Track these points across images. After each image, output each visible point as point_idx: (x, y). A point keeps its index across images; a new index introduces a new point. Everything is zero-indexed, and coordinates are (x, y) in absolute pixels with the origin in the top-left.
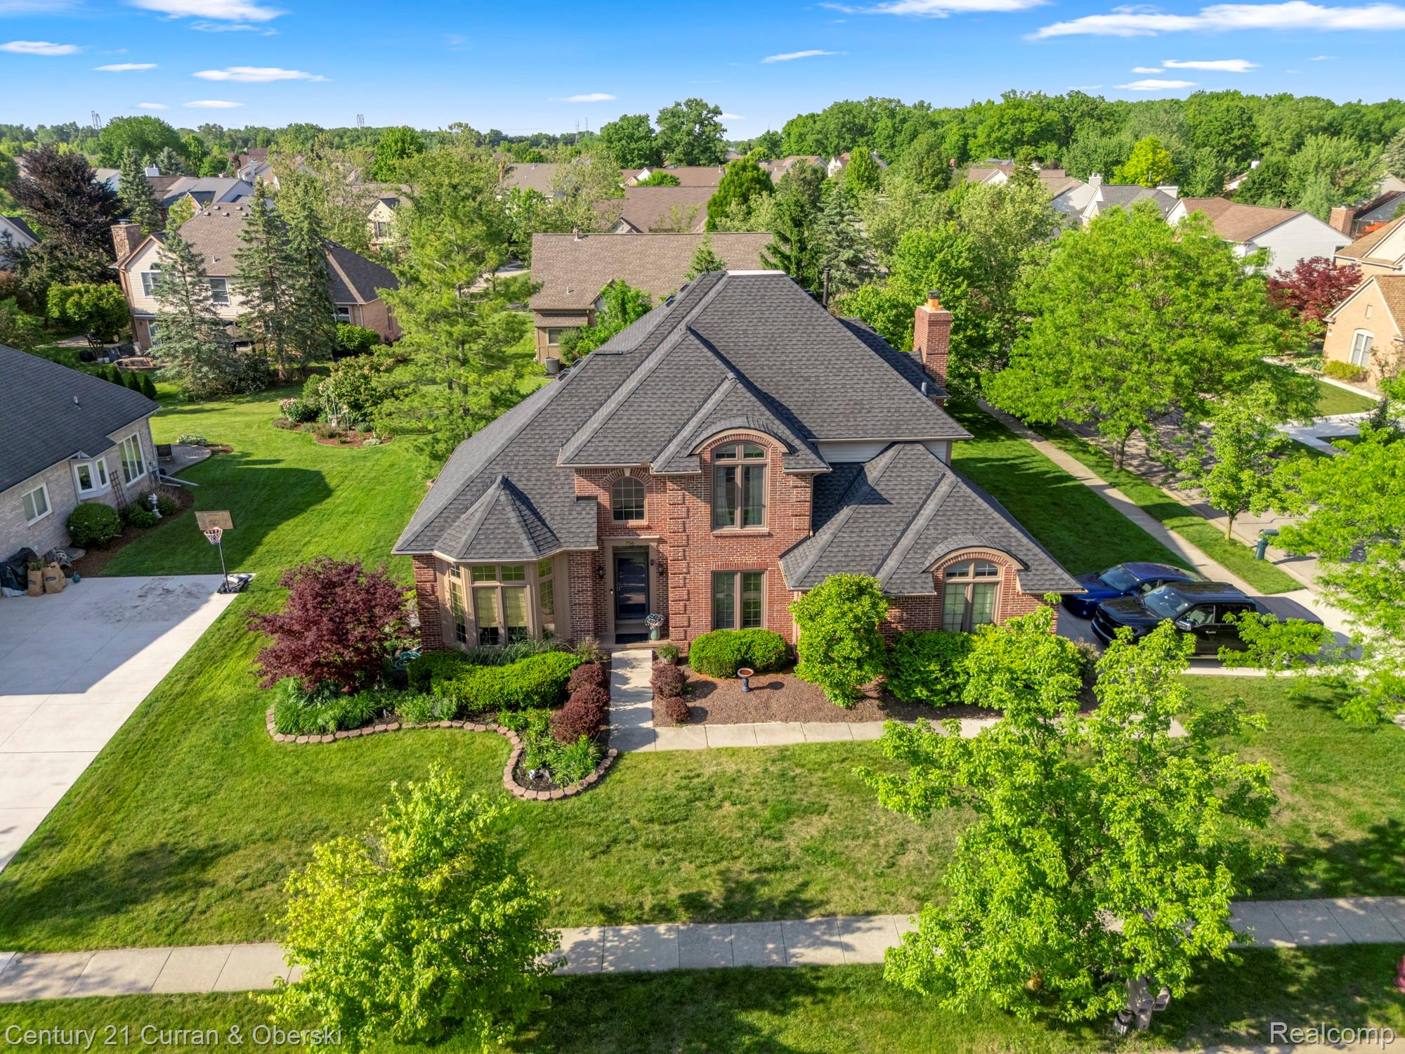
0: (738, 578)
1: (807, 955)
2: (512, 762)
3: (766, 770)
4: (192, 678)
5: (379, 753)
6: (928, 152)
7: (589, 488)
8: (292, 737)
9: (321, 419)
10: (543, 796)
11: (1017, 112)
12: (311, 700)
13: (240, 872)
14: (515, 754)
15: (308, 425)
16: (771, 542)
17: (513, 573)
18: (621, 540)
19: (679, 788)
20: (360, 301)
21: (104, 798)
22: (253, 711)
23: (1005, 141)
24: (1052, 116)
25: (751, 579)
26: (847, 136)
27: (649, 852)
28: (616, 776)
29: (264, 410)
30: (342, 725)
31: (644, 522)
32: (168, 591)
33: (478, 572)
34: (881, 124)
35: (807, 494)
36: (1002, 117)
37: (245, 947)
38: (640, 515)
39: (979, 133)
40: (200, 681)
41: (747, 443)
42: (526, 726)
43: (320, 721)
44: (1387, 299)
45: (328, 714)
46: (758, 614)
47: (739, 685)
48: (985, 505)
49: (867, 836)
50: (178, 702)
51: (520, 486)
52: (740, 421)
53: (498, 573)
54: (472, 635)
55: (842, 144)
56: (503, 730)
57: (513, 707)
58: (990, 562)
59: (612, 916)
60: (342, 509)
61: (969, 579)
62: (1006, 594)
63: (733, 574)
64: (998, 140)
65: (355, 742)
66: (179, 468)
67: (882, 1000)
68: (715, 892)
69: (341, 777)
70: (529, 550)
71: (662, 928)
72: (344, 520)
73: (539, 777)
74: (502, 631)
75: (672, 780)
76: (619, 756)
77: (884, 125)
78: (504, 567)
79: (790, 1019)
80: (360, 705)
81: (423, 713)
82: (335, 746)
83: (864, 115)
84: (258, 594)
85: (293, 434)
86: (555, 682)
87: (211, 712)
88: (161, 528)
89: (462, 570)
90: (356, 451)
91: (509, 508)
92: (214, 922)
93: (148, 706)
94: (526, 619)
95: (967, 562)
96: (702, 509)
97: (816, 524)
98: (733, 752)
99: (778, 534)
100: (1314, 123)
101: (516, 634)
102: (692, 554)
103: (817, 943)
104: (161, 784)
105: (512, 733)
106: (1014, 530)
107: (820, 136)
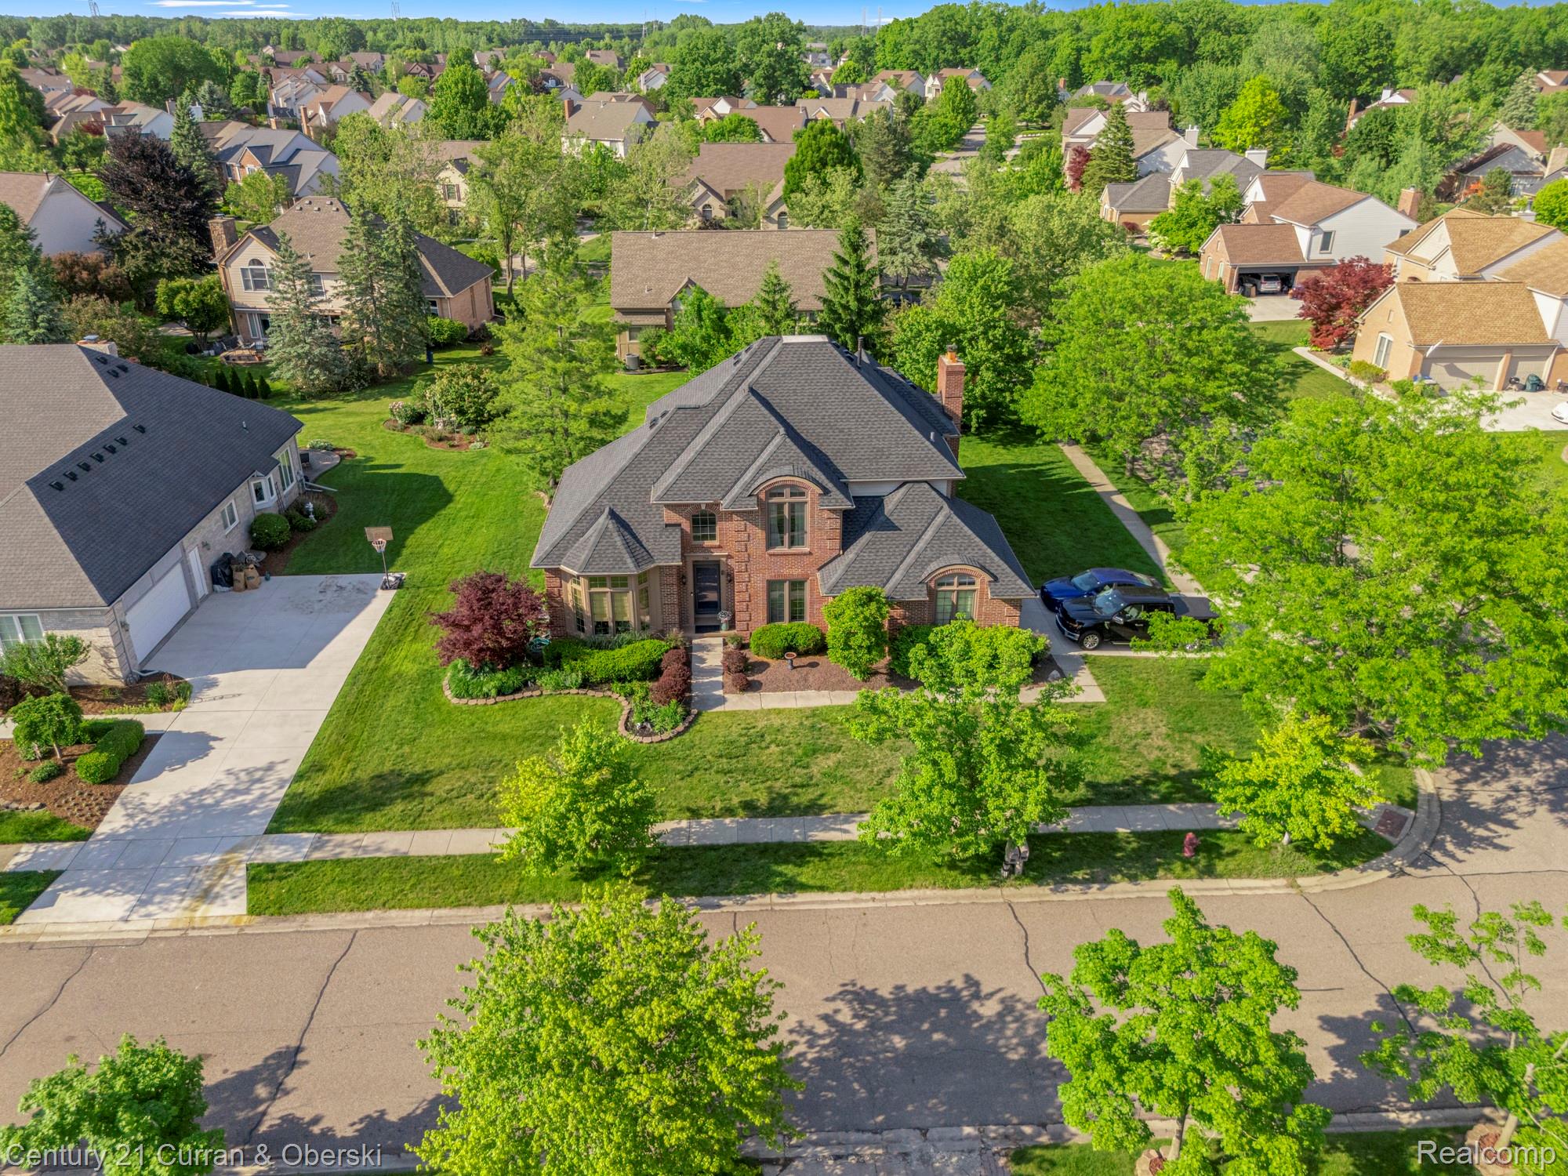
0: (787, 585)
1: (819, 835)
2: (624, 718)
3: (801, 724)
4: (379, 657)
5: (529, 712)
6: (1032, 76)
7: (674, 518)
8: (464, 701)
9: (427, 421)
10: (647, 740)
11: (1135, 24)
12: (476, 674)
13: (448, 787)
14: (625, 712)
15: (417, 427)
16: (811, 559)
17: (619, 582)
18: (699, 556)
19: (741, 735)
20: (448, 294)
21: (342, 741)
22: (432, 682)
23: (1121, 58)
24: (1174, 28)
25: (797, 585)
26: (948, 47)
27: (719, 776)
28: (697, 727)
29: (371, 410)
30: (500, 692)
31: (716, 543)
32: (341, 588)
33: (594, 581)
34: (985, 33)
35: (837, 523)
36: (1119, 29)
37: (461, 832)
38: (713, 537)
39: (1093, 48)
40: (386, 659)
41: (792, 486)
42: (632, 693)
43: (485, 689)
44: (1405, 307)
45: (490, 683)
46: (802, 611)
47: (787, 665)
48: (970, 532)
49: (866, 765)
50: (374, 676)
51: (623, 515)
52: (787, 469)
53: (608, 582)
54: (589, 627)
55: (942, 57)
56: (615, 696)
57: (622, 679)
58: (969, 576)
59: (695, 814)
60: (463, 514)
61: (954, 588)
62: (981, 598)
63: (782, 582)
64: (1113, 56)
65: (511, 704)
66: (317, 475)
67: (862, 859)
68: (763, 799)
69: (505, 728)
70: (631, 565)
71: (728, 821)
72: (466, 525)
73: (643, 728)
74: (611, 624)
75: (736, 730)
76: (699, 714)
77: (989, 34)
78: (614, 578)
79: (805, 869)
80: (511, 678)
81: (558, 684)
82: (496, 707)
83: (967, 22)
84: (413, 590)
85: (402, 438)
86: (652, 662)
87: (400, 683)
88: (318, 531)
89: (582, 580)
90: (465, 455)
91: (615, 534)
92: (438, 816)
93: (354, 677)
94: (629, 616)
95: (953, 576)
96: (760, 534)
97: (845, 545)
98: (779, 712)
99: (817, 553)
101: (621, 626)
102: (752, 567)
103: (827, 829)
104: (380, 731)
105: (622, 698)
106: (989, 551)
107: (918, 47)
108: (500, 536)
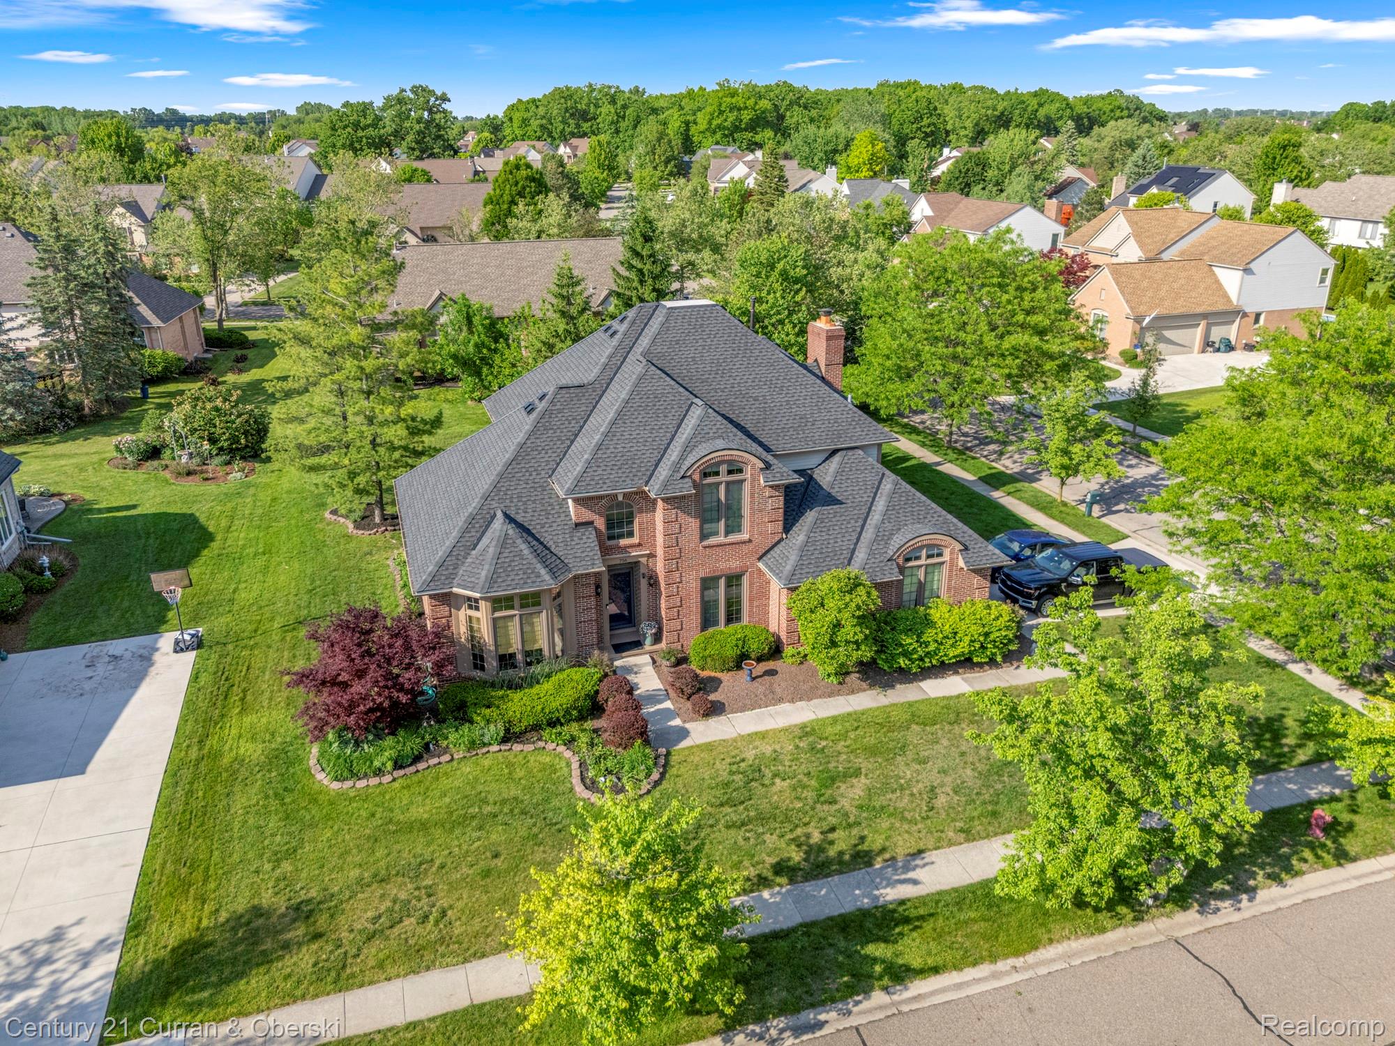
0: (722, 582)
1: (891, 894)
2: (576, 773)
3: (797, 747)
4: (201, 742)
5: (445, 783)
6: (659, 140)
7: (587, 515)
8: (349, 784)
9: (167, 454)
11: (734, 100)
12: (357, 744)
13: (370, 914)
14: (575, 765)
15: (156, 463)
16: (751, 546)
17: (531, 601)
18: (616, 559)
19: (731, 773)
20: (156, 322)
21: (184, 871)
22: (290, 764)
23: (725, 128)
24: (765, 104)
25: (734, 580)
26: (571, 121)
27: (733, 832)
28: (673, 771)
29: (85, 450)
30: (398, 765)
31: (635, 540)
32: (115, 657)
33: (498, 603)
34: (604, 110)
35: (780, 502)
36: (720, 105)
37: (413, 978)
38: (631, 534)
39: (699, 120)
40: (212, 742)
41: (730, 462)
42: (573, 739)
43: (377, 764)
44: (1117, 284)
45: (381, 754)
46: (739, 611)
47: (743, 676)
48: (924, 498)
49: (902, 788)
50: (203, 767)
51: (519, 518)
52: (720, 443)
53: (517, 602)
54: (492, 663)
55: (568, 130)
56: (551, 746)
57: (552, 724)
58: (937, 546)
60: (251, 551)
61: (922, 562)
62: (951, 571)
63: (719, 577)
64: (719, 127)
65: (415, 779)
66: (39, 524)
67: (972, 915)
68: (796, 856)
69: (419, 812)
70: (547, 577)
71: (766, 894)
72: (261, 561)
74: (519, 657)
75: (723, 768)
76: (668, 754)
77: (606, 110)
78: (523, 597)
80: (413, 744)
81: (473, 743)
82: (396, 785)
83: (585, 101)
84: (218, 648)
85: (140, 475)
86: (586, 696)
87: (243, 773)
88: (62, 590)
89: (482, 604)
90: (224, 488)
91: (519, 541)
92: (372, 963)
93: (173, 774)
94: (542, 643)
95: (921, 548)
96: (693, 524)
97: (787, 529)
98: (763, 735)
99: (757, 539)
100: (990, 112)
101: (534, 657)
103: (892, 884)
104: (237, 846)
105: (561, 748)
106: (949, 517)
107: (544, 121)
108: (309, 572)
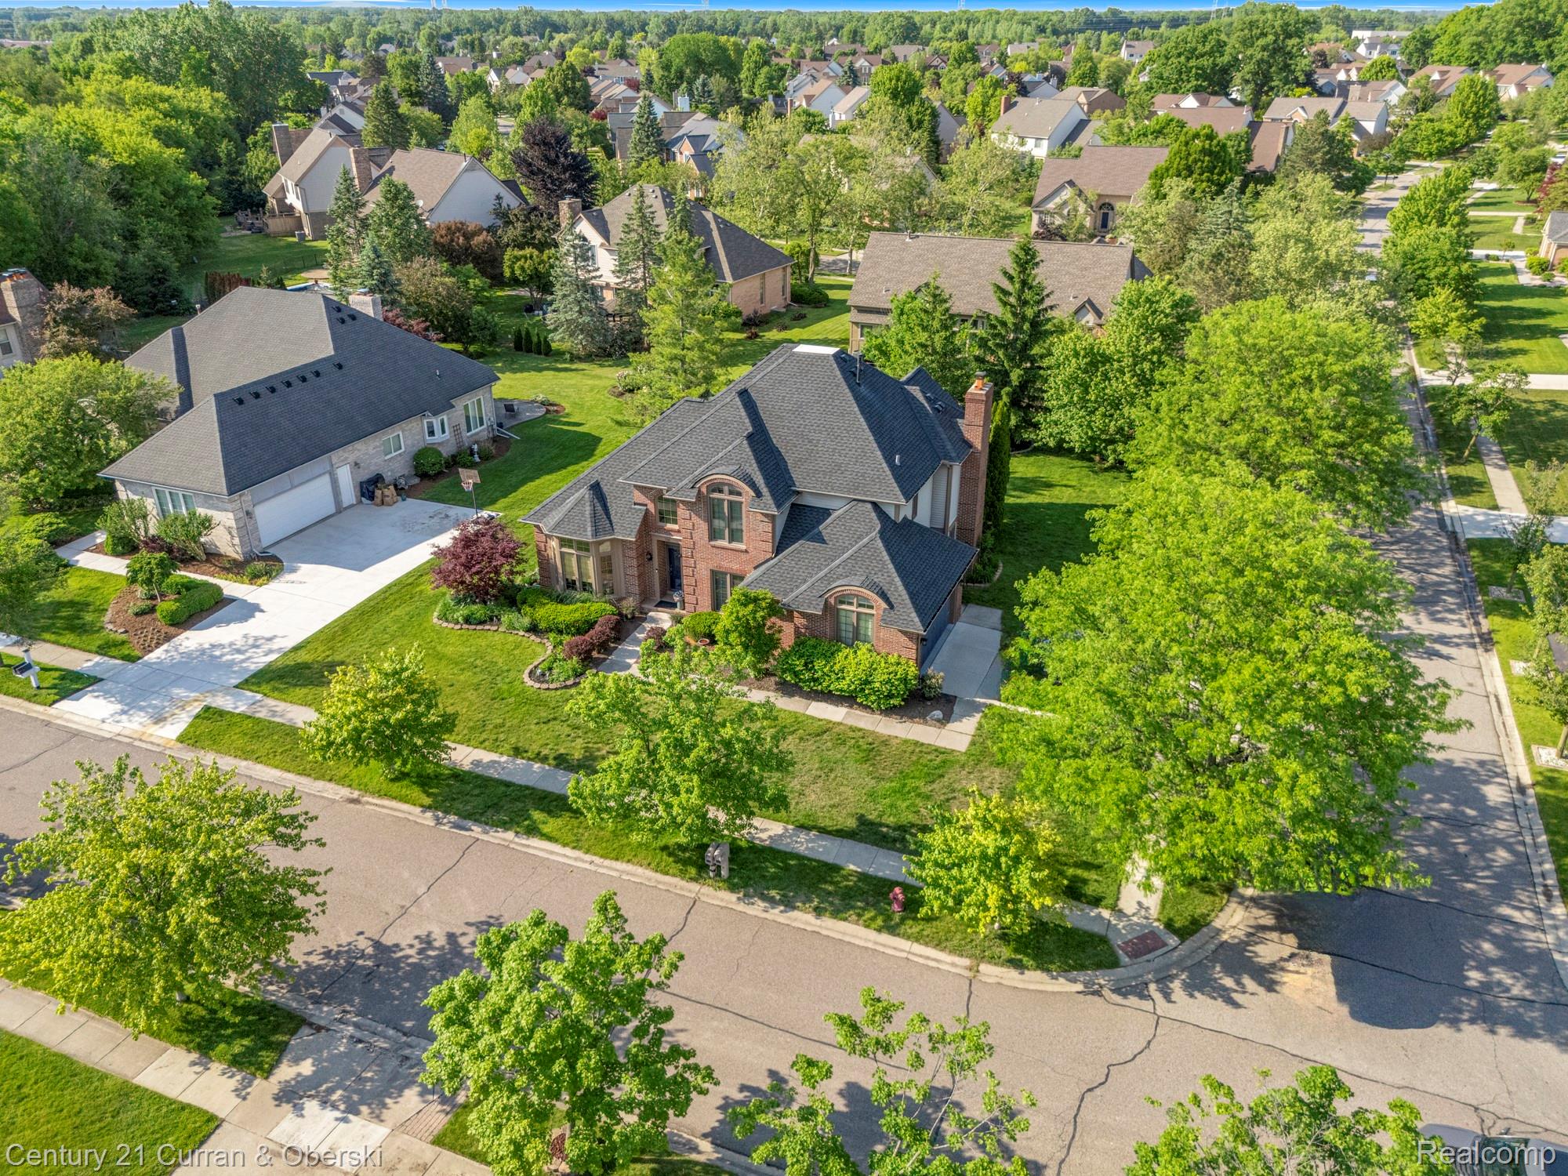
0: (728, 576)
2: (537, 663)
4: (421, 575)
5: (477, 641)
7: (642, 498)
8: (441, 622)
12: (457, 603)
14: (542, 659)
16: (748, 556)
17: (583, 546)
18: (662, 536)
20: (730, 280)
21: (339, 633)
22: (432, 604)
25: (737, 579)
26: (1520, 38)
30: (468, 620)
31: (676, 527)
32: (447, 516)
33: (564, 542)
35: (769, 527)
38: (674, 522)
40: (425, 578)
41: (730, 485)
42: (559, 644)
43: (457, 616)
45: (462, 611)
48: (887, 558)
51: (601, 485)
52: (731, 469)
53: (574, 545)
54: (562, 581)
56: (547, 643)
57: (559, 631)
58: (867, 599)
59: (517, 752)
61: (854, 608)
63: (724, 574)
65: (469, 632)
66: (515, 423)
68: (577, 756)
69: (449, 650)
70: (590, 533)
71: (538, 766)
73: (543, 675)
74: (577, 583)
78: (579, 543)
79: (551, 820)
80: (478, 610)
81: (512, 624)
82: (457, 632)
86: (587, 622)
89: (555, 539)
91: (590, 503)
93: (389, 587)
94: (591, 578)
95: (852, 596)
96: (702, 526)
97: (779, 550)
99: (753, 553)
101: (586, 586)
102: (697, 555)
104: (368, 632)
105: (550, 646)
106: (897, 579)
